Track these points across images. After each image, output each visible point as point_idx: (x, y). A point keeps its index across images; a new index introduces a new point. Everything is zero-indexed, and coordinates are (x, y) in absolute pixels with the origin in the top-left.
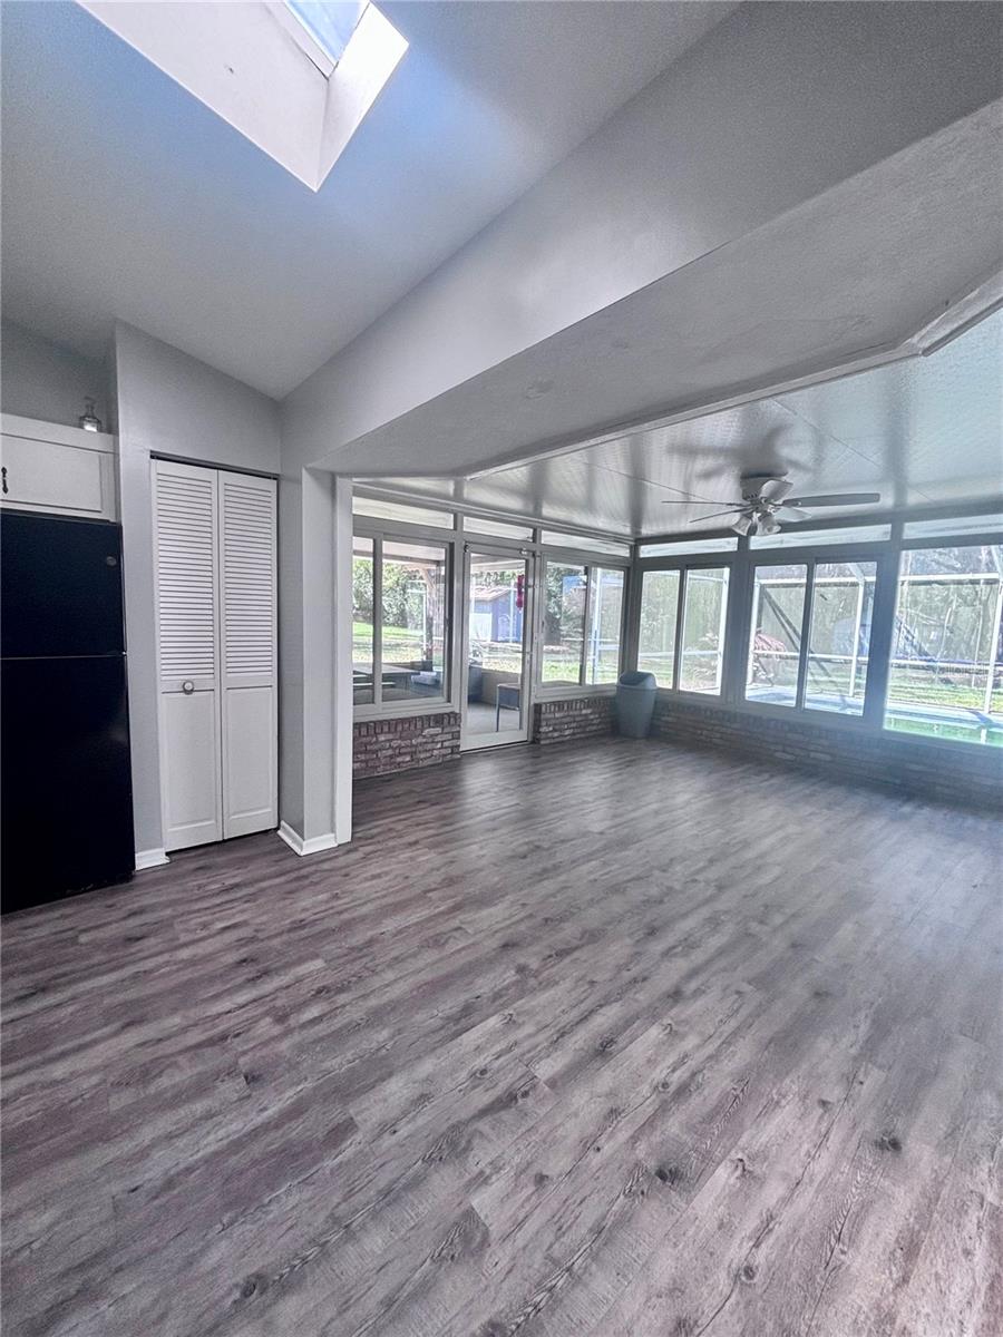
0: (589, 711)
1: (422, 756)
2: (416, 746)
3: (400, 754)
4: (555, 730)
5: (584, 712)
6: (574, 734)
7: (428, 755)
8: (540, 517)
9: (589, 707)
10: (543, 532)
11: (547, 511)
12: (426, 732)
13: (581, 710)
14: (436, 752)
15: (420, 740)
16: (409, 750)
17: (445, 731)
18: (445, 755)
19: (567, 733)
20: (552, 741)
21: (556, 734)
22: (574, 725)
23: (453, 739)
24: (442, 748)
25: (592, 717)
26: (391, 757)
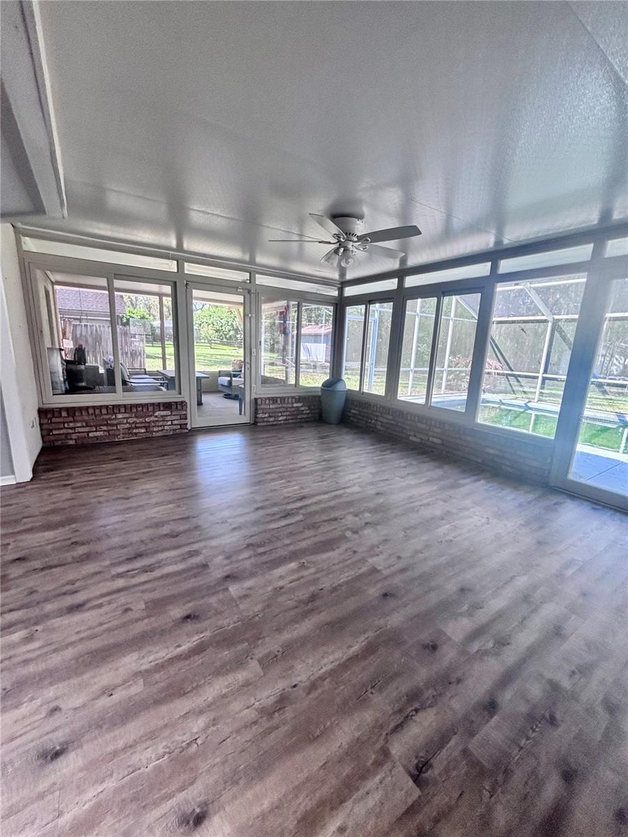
0: (299, 405)
1: (155, 429)
2: (149, 423)
3: (137, 428)
4: (270, 416)
5: (295, 405)
6: (286, 420)
7: (160, 429)
8: (255, 264)
9: (299, 402)
10: (257, 276)
11: (260, 259)
12: (157, 414)
13: (293, 403)
14: (166, 428)
15: (152, 419)
16: (143, 425)
17: (173, 414)
18: (176, 430)
19: (281, 419)
20: (268, 424)
21: (272, 419)
22: (287, 413)
23: (181, 419)
24: (172, 424)
25: (303, 409)
26: (129, 429)
